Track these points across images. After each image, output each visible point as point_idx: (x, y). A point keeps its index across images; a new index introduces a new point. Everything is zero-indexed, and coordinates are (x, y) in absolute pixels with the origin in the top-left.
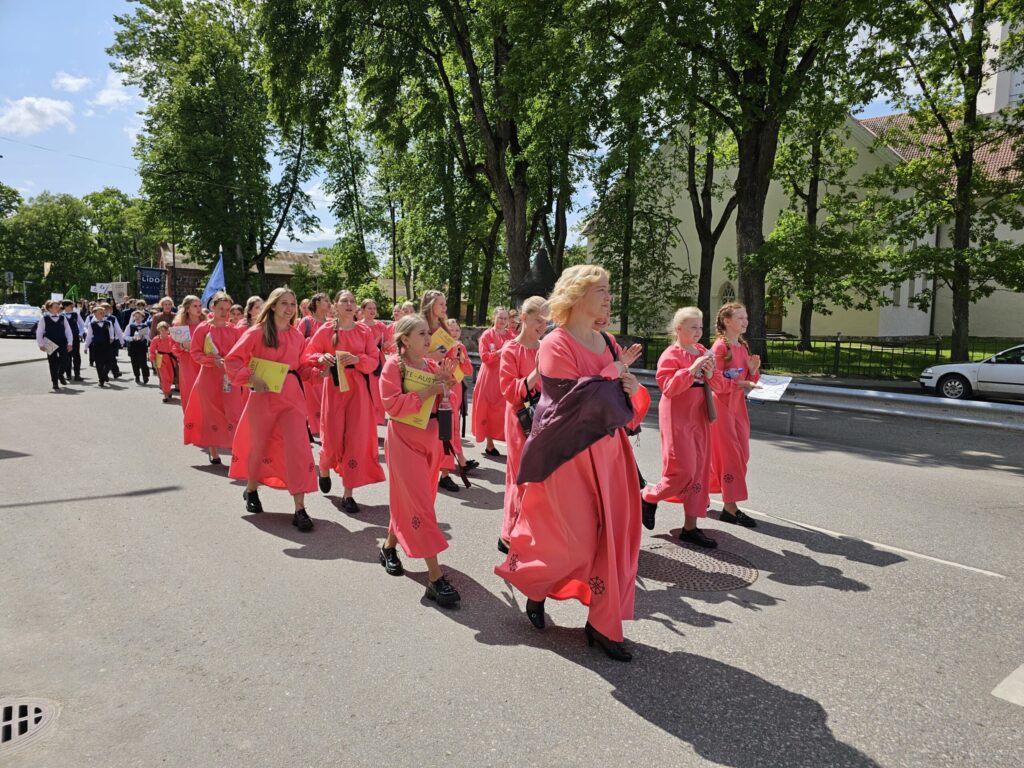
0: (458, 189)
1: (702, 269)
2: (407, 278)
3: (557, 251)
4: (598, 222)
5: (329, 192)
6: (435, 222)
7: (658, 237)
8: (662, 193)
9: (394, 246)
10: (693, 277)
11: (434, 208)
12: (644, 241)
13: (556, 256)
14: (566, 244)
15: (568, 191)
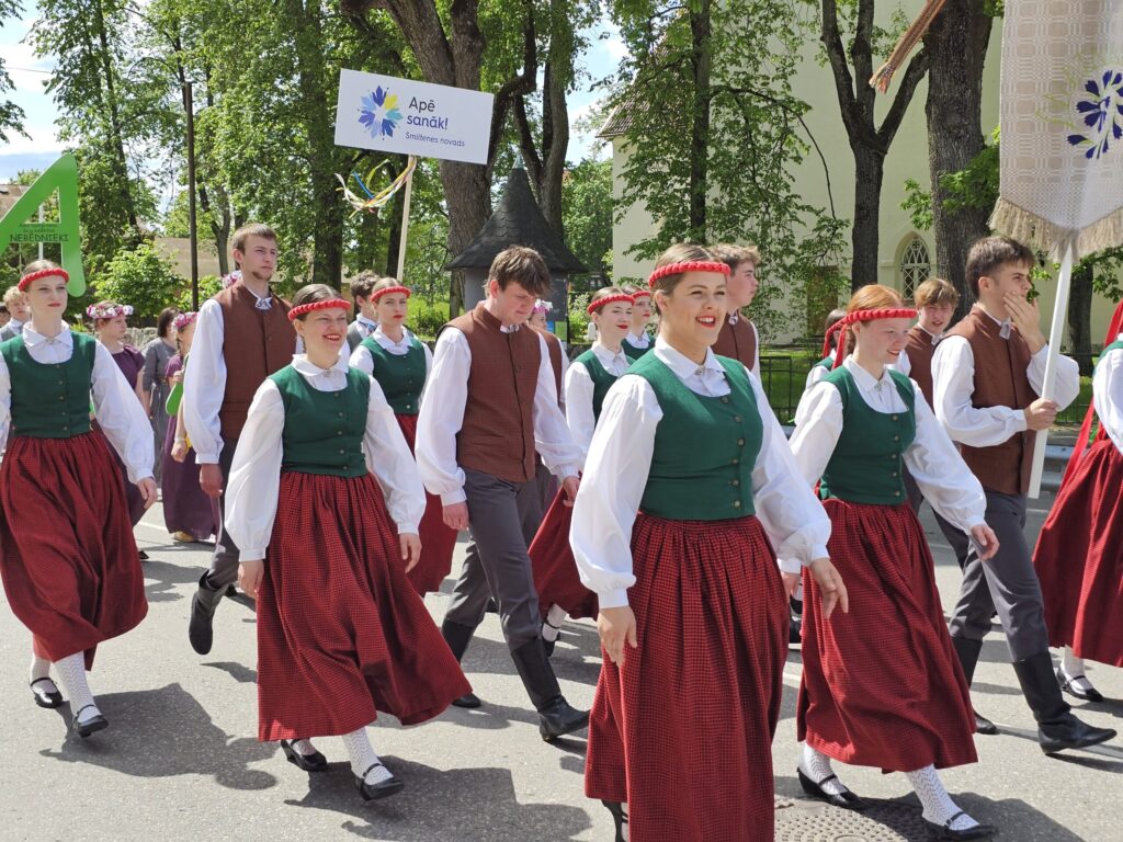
0: (331, 42)
1: (859, 208)
2: (221, 235)
3: (549, 173)
4: (635, 111)
5: (45, 50)
6: (282, 113)
7: (763, 141)
8: (769, 47)
9: (193, 164)
10: (842, 224)
11: (277, 82)
12: (734, 150)
13: (546, 184)
14: (568, 158)
15: (567, 45)
